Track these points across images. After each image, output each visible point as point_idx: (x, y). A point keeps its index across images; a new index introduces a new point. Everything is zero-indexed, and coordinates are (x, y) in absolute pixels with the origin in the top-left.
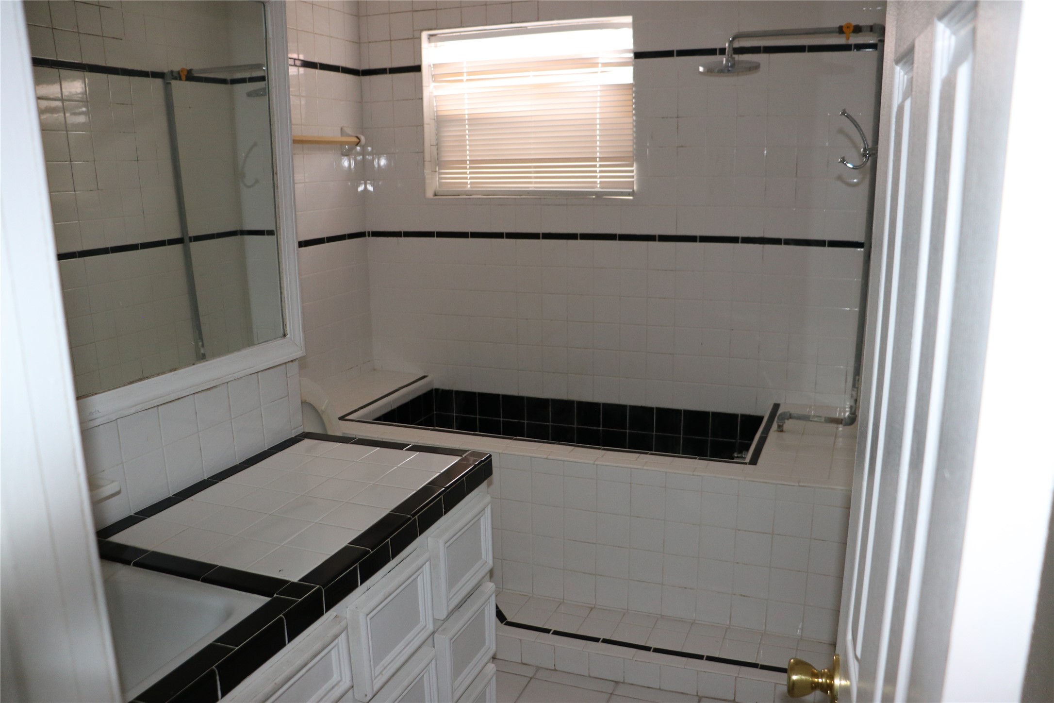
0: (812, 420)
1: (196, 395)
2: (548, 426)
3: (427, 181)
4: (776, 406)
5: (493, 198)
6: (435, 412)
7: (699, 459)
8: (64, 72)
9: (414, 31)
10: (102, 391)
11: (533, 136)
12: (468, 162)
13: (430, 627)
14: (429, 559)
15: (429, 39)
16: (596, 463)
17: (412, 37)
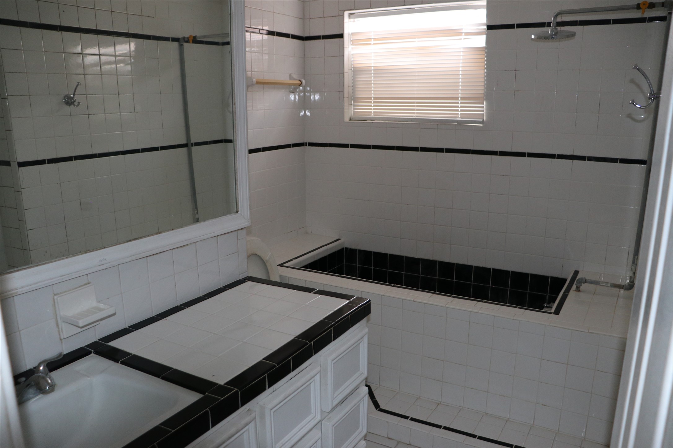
0: (601, 284)
1: (174, 250)
2: (419, 276)
3: (345, 110)
4: (576, 273)
5: (388, 123)
6: (345, 263)
7: (519, 308)
8: (118, 39)
9: (339, 11)
10: (108, 246)
11: (416, 81)
12: (373, 98)
13: (318, 418)
14: (320, 372)
15: (349, 16)
16: (446, 306)
17: (338, 15)
